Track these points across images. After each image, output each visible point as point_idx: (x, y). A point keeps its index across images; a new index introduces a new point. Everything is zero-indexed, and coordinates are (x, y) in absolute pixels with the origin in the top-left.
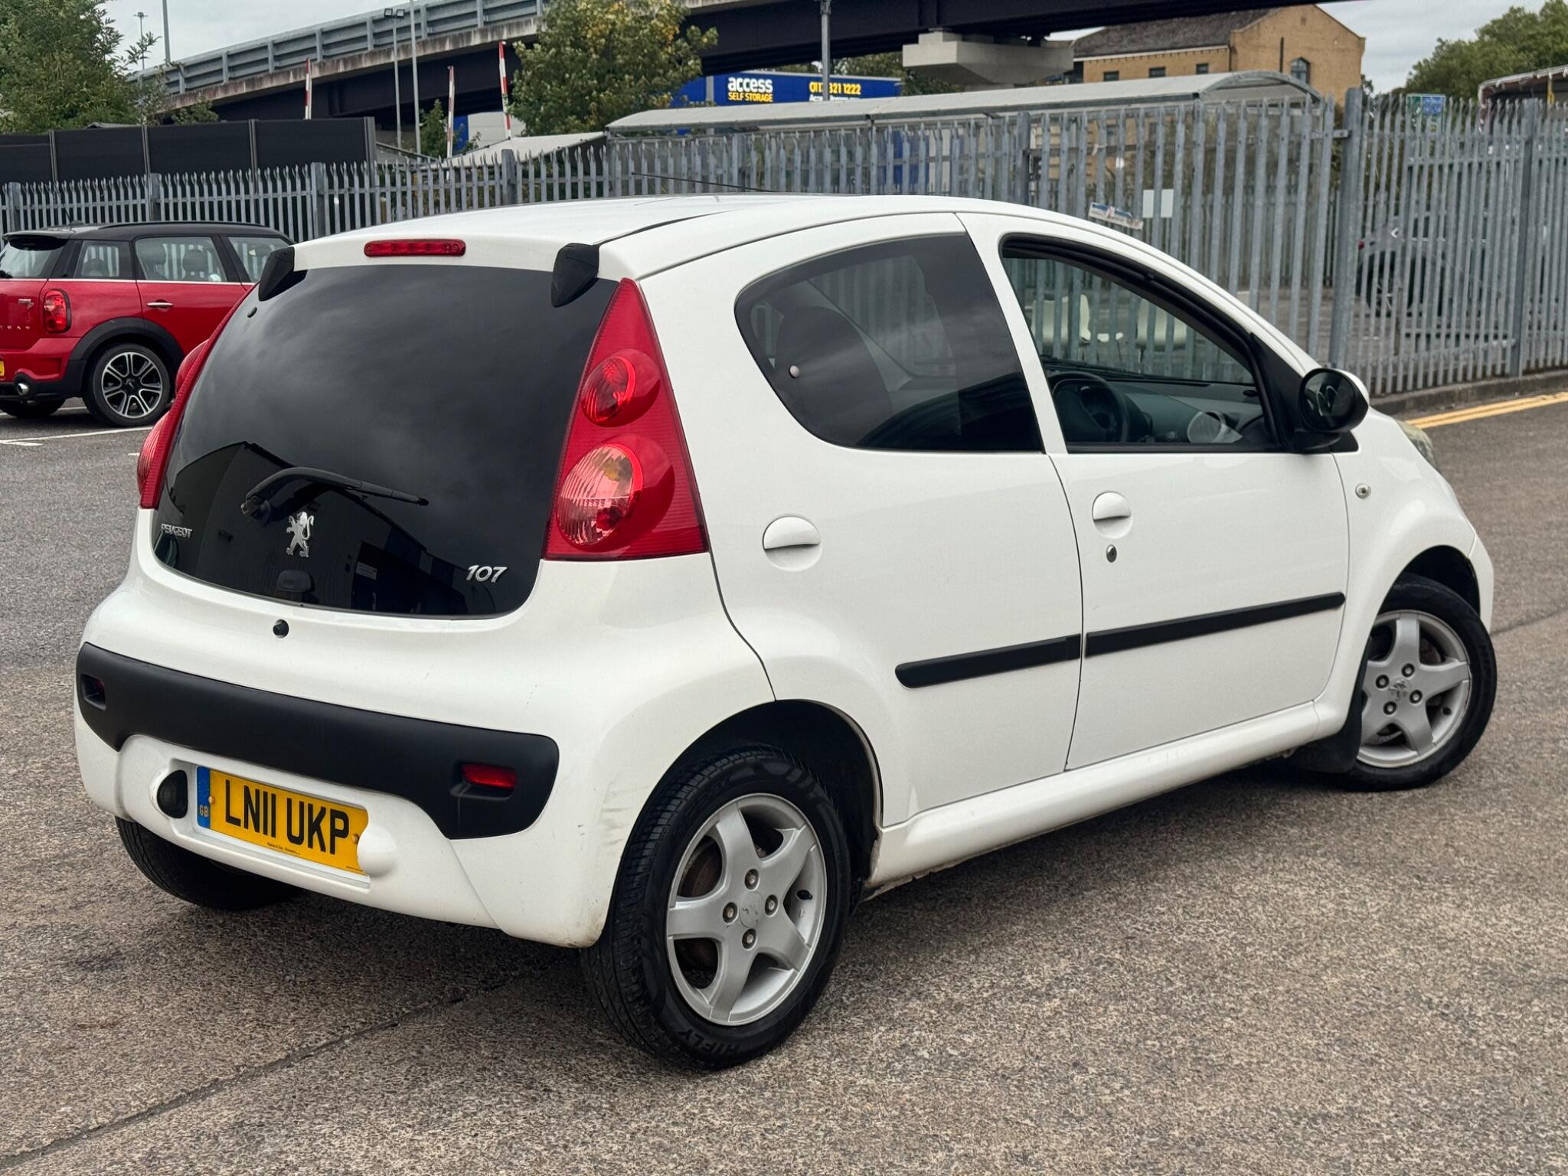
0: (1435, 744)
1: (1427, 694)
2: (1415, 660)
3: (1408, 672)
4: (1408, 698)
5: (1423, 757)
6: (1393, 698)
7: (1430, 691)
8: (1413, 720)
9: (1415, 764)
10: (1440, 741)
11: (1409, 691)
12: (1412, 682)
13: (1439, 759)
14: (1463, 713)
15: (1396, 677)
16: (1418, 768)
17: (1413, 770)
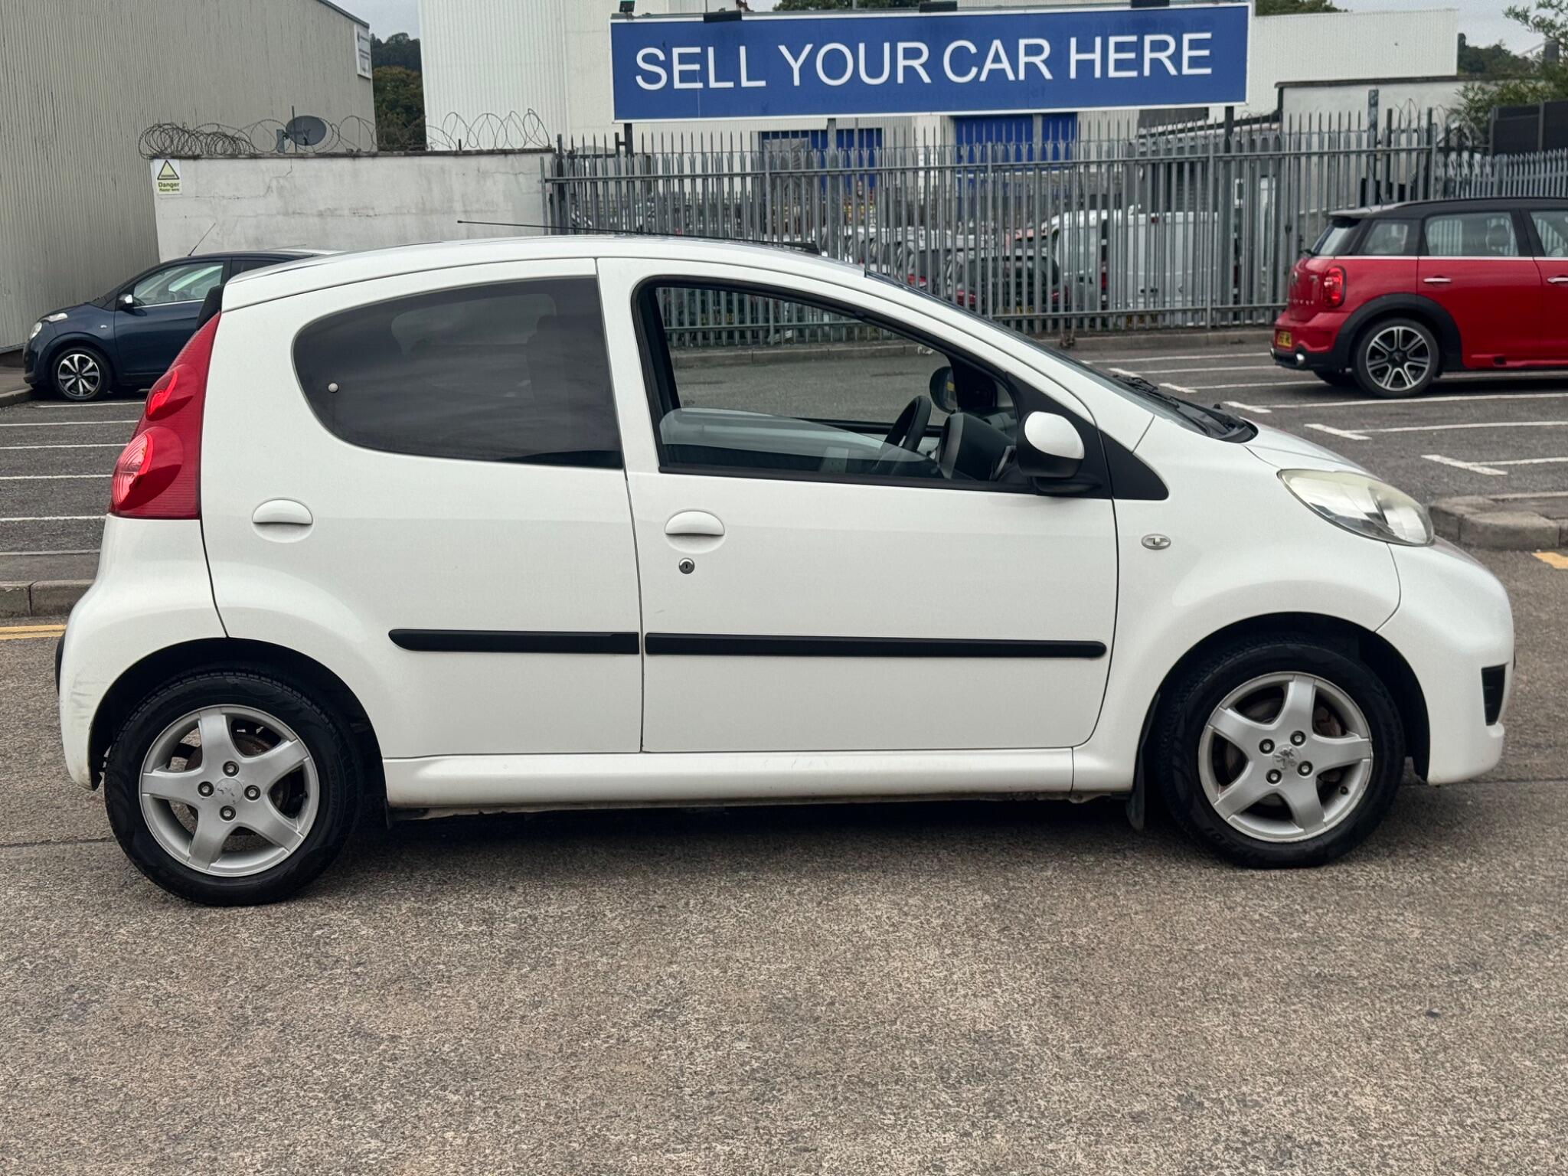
0: (1326, 824)
1: (1320, 766)
2: (1307, 728)
3: (1298, 740)
4: (1296, 767)
5: (1310, 836)
6: (1279, 766)
7: (1321, 764)
8: (1301, 793)
9: (1300, 842)
10: (1331, 821)
11: (1299, 761)
12: (1301, 752)
13: (1328, 840)
14: (1360, 795)
15: (1283, 744)
16: (1303, 846)
17: (1296, 848)
